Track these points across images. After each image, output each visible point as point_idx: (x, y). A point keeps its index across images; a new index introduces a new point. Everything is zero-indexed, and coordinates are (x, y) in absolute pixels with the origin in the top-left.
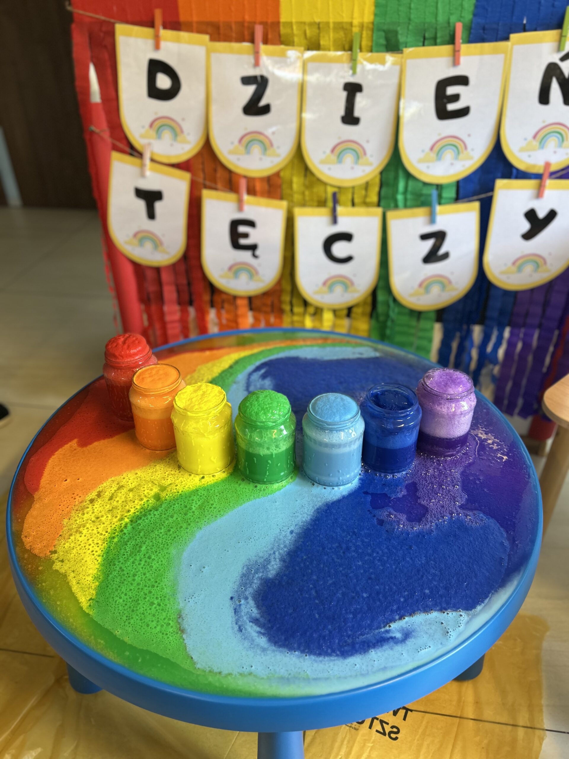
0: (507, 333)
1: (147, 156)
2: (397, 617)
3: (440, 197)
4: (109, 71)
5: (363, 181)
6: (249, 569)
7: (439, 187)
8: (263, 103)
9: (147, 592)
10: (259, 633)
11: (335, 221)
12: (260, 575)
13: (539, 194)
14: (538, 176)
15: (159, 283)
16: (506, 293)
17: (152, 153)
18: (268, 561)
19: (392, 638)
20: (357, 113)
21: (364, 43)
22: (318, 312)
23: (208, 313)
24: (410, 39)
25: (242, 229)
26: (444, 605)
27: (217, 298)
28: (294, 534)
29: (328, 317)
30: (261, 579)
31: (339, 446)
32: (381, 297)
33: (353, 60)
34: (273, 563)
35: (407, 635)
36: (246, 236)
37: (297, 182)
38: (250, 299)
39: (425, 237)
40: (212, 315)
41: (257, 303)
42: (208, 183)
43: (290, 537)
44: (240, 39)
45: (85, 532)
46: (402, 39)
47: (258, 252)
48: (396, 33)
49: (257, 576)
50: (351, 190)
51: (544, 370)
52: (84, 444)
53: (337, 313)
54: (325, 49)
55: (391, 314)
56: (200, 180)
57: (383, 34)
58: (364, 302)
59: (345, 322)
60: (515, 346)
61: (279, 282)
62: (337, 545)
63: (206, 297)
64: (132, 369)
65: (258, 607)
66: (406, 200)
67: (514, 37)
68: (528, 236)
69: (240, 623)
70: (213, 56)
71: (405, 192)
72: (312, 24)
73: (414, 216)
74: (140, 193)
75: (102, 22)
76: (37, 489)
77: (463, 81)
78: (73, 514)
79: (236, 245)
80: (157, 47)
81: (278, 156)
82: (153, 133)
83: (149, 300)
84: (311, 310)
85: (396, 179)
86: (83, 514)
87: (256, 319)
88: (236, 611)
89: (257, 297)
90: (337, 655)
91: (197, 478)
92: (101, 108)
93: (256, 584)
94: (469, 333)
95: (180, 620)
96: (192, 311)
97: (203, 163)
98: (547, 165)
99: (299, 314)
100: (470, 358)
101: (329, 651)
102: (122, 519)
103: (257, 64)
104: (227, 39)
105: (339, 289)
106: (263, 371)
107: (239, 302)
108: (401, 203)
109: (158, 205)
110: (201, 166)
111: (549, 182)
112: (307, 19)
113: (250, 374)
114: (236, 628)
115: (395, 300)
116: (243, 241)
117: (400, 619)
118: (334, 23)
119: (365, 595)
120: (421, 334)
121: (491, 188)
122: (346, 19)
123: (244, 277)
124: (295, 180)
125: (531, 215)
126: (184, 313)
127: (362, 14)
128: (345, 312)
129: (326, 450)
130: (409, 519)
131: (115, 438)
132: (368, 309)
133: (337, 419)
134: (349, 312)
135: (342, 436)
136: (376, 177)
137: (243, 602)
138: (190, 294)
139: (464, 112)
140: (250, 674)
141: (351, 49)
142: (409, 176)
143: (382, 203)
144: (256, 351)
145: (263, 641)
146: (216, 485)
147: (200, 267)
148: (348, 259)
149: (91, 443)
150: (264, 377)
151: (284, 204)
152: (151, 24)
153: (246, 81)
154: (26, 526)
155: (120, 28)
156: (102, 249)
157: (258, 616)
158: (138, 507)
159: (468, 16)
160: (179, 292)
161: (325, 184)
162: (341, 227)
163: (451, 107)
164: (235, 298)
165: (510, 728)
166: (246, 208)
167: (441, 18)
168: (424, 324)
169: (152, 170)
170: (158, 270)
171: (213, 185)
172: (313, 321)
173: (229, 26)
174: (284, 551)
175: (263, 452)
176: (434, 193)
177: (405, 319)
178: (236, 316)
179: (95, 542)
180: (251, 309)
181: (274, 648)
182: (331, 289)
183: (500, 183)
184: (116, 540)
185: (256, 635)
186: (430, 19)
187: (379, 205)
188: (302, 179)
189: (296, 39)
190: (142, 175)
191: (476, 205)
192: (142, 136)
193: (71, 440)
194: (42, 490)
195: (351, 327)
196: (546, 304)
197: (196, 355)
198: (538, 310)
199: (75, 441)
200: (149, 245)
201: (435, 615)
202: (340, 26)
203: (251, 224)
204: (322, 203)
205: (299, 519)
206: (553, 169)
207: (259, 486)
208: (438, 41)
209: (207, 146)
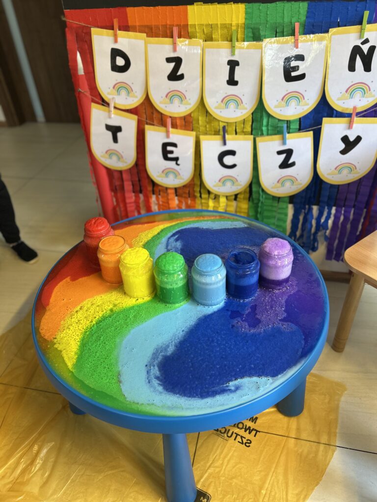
0: (333, 210)
1: (112, 105)
2: (234, 379)
3: (288, 127)
4: (89, 56)
5: (242, 119)
6: (157, 350)
7: (288, 122)
8: (179, 73)
9: (102, 361)
10: (159, 384)
11: (225, 144)
12: (163, 354)
13: (350, 126)
14: (349, 115)
15: (122, 180)
16: (332, 186)
17: (115, 103)
18: (168, 346)
19: (229, 390)
20: (236, 78)
21: (239, 36)
22: (216, 197)
23: (151, 197)
24: (267, 33)
25: (169, 148)
26: (261, 374)
27: (155, 188)
28: (184, 332)
29: (223, 200)
30: (163, 356)
31: (211, 284)
32: (254, 189)
33: (233, 47)
34: (170, 347)
35: (237, 388)
36: (172, 152)
37: (202, 120)
38: (176, 189)
39: (279, 153)
40: (153, 199)
41: (180, 191)
43: (181, 333)
44: (165, 36)
45: (71, 328)
46: (262, 33)
47: (179, 162)
48: (259, 29)
49: (161, 354)
50: (235, 124)
51: (358, 233)
52: (74, 279)
53: (228, 198)
54: (216, 41)
55: (261, 199)
56: (144, 119)
57: (251, 30)
58: (245, 192)
59: (234, 203)
60: (339, 218)
61: (193, 179)
62: (207, 339)
63: (150, 188)
64: (99, 238)
65: (160, 370)
66: (268, 130)
67: (332, 31)
68: (343, 152)
69: (149, 379)
70: (149, 45)
71: (267, 125)
72: (207, 25)
73: (272, 140)
74: (108, 127)
75: (84, 27)
76: (48, 305)
77: (300, 58)
78: (66, 318)
79: (166, 158)
80: (116, 41)
81: (190, 104)
82: (115, 92)
83: (116, 189)
84: (212, 196)
85: (262, 117)
86: (72, 318)
87: (180, 201)
88: (148, 372)
89: (180, 188)
90: (199, 397)
91: (134, 300)
92: (85, 76)
93: (160, 358)
94: (310, 210)
95: (119, 377)
96: (141, 196)
97: (145, 109)
98: (355, 108)
99: (205, 199)
100: (311, 226)
101: (195, 395)
102: (92, 322)
103: (175, 50)
104: (157, 36)
105: (229, 184)
106: (176, 236)
107: (169, 191)
108: (265, 132)
109: (119, 135)
110: (144, 111)
111: (356, 119)
112: (205, 22)
113: (169, 238)
114: (147, 381)
115: (263, 190)
116: (170, 156)
117: (235, 380)
118: (221, 24)
119: (218, 367)
120: (280, 211)
121: (321, 124)
122: (228, 22)
123: (171, 176)
124: (200, 118)
125: (345, 139)
126: (137, 197)
127: (238, 18)
128: (233, 197)
129: (204, 287)
130: (250, 326)
131: (91, 276)
132: (248, 195)
133: (209, 269)
134: (236, 197)
135: (213, 278)
136: (250, 115)
137: (152, 367)
138: (140, 187)
139: (302, 77)
140: (153, 404)
141: (231, 41)
142: (269, 116)
143: (253, 132)
144: (174, 223)
145: (160, 388)
146: (145, 303)
147: (146, 171)
148: (234, 166)
149: (77, 279)
150: (177, 240)
151: (194, 133)
152: (111, 28)
153: (169, 60)
154: (42, 324)
155: (94, 31)
156: (87, 160)
157: (159, 375)
158: (101, 315)
159: (303, 18)
160: (133, 185)
161: (219, 121)
162: (228, 147)
163: (293, 74)
164: (167, 189)
165: (316, 444)
166: (171, 135)
167: (286, 20)
168: (282, 205)
169: (116, 114)
170: (121, 172)
171: (152, 122)
172: (214, 203)
173: (157, 27)
174: (177, 341)
175: (169, 287)
176: (285, 125)
177: (270, 202)
178: (168, 199)
179: (77, 334)
180: (177, 195)
181: (166, 392)
182: (224, 184)
183: (325, 120)
184: (88, 333)
185: (157, 385)
186: (279, 20)
187: (252, 134)
188: (204, 118)
189: (198, 35)
190: (110, 117)
191: (311, 133)
192: (108, 94)
193: (66, 277)
194: (50, 305)
195: (237, 206)
196: (357, 193)
197: (140, 226)
198: (354, 197)
199: (69, 277)
200: (114, 158)
201: (255, 379)
202: (224, 26)
203: (175, 145)
204: (217, 133)
205: (188, 324)
206: (359, 110)
207: (168, 305)
208: (285, 34)
209: (147, 99)
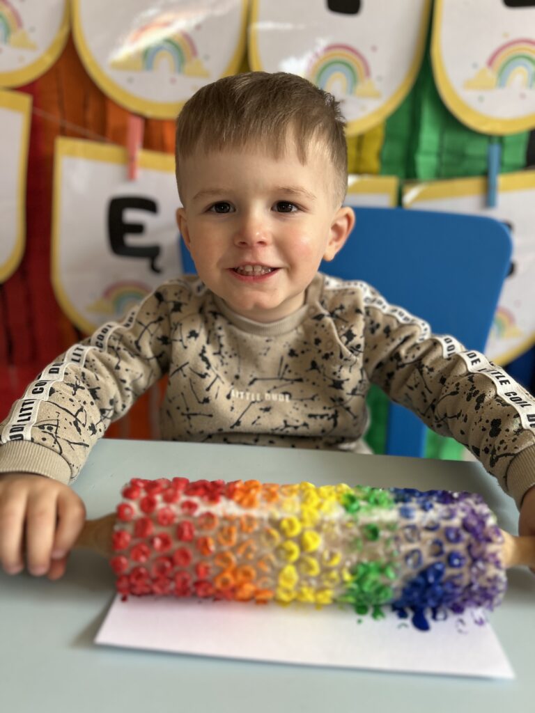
25: (131, 216)
36: (138, 229)
42: (69, 126)
47: (160, 263)
56: (55, 119)
66: (440, 165)
71: (438, 151)
73: (454, 194)
79: (119, 248)
97: (60, 91)
116: (132, 240)
166: (140, 173)
171: (79, 129)
176: (495, 149)
203: (148, 205)
209: (70, 53)
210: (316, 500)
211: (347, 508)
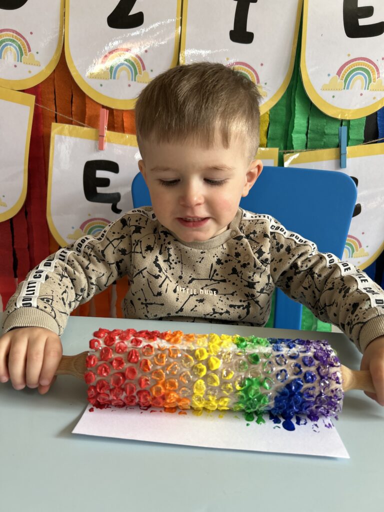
8: (134, 11)
25: (100, 174)
36: (105, 182)
42: (60, 116)
47: (119, 205)
56: (50, 111)
79: (91, 195)
116: (101, 190)
139: (379, 29)
163: (363, 22)
166: (106, 145)
203: (112, 167)
210: (218, 341)
211: (238, 345)
